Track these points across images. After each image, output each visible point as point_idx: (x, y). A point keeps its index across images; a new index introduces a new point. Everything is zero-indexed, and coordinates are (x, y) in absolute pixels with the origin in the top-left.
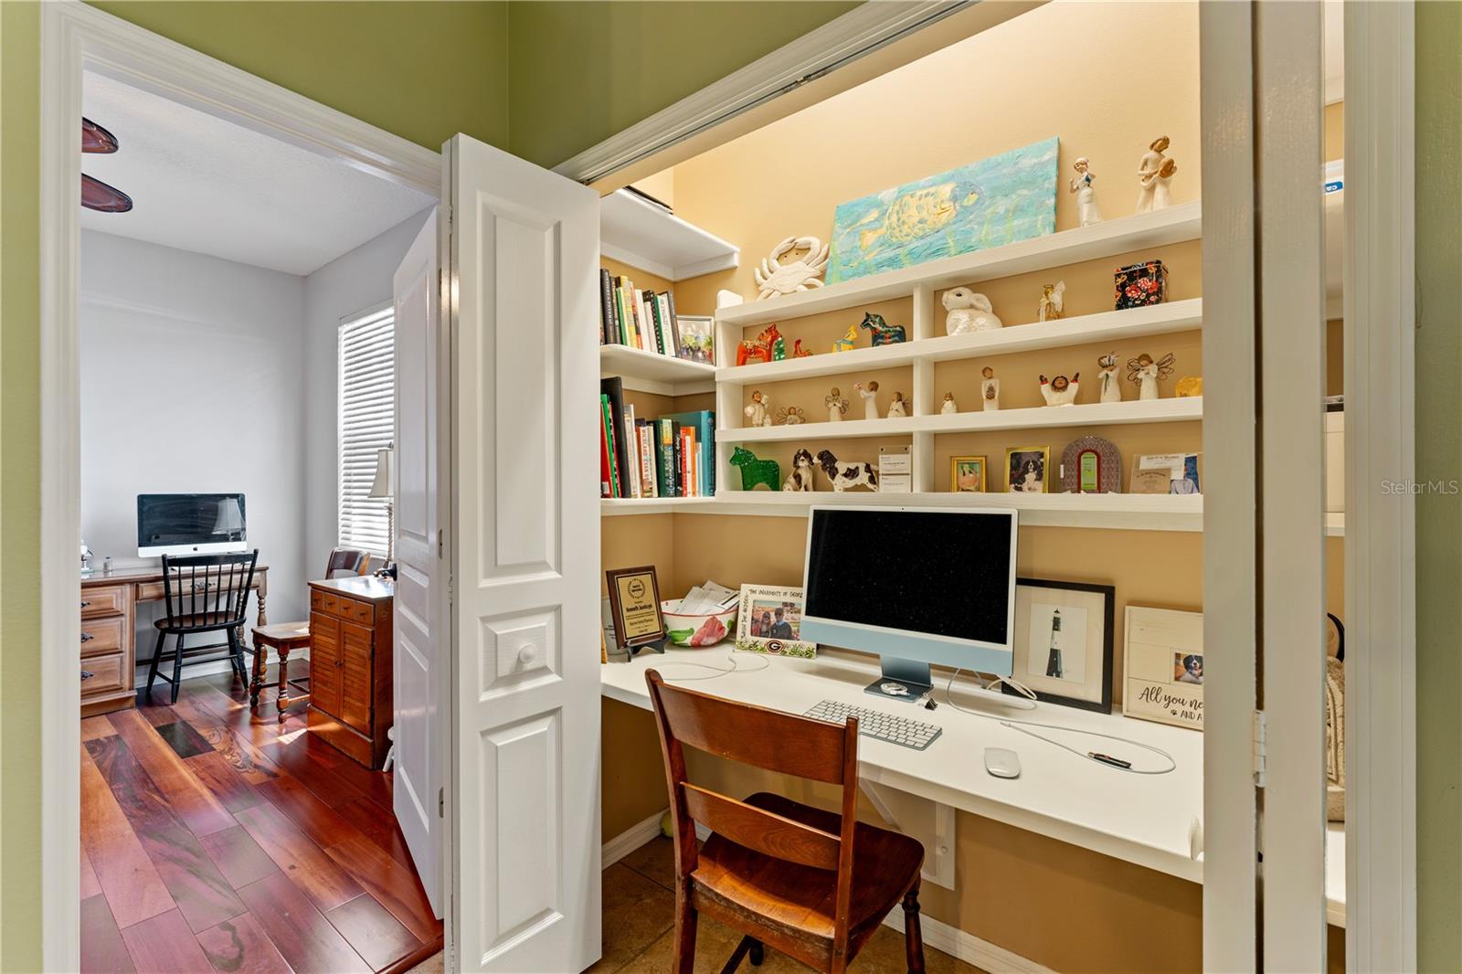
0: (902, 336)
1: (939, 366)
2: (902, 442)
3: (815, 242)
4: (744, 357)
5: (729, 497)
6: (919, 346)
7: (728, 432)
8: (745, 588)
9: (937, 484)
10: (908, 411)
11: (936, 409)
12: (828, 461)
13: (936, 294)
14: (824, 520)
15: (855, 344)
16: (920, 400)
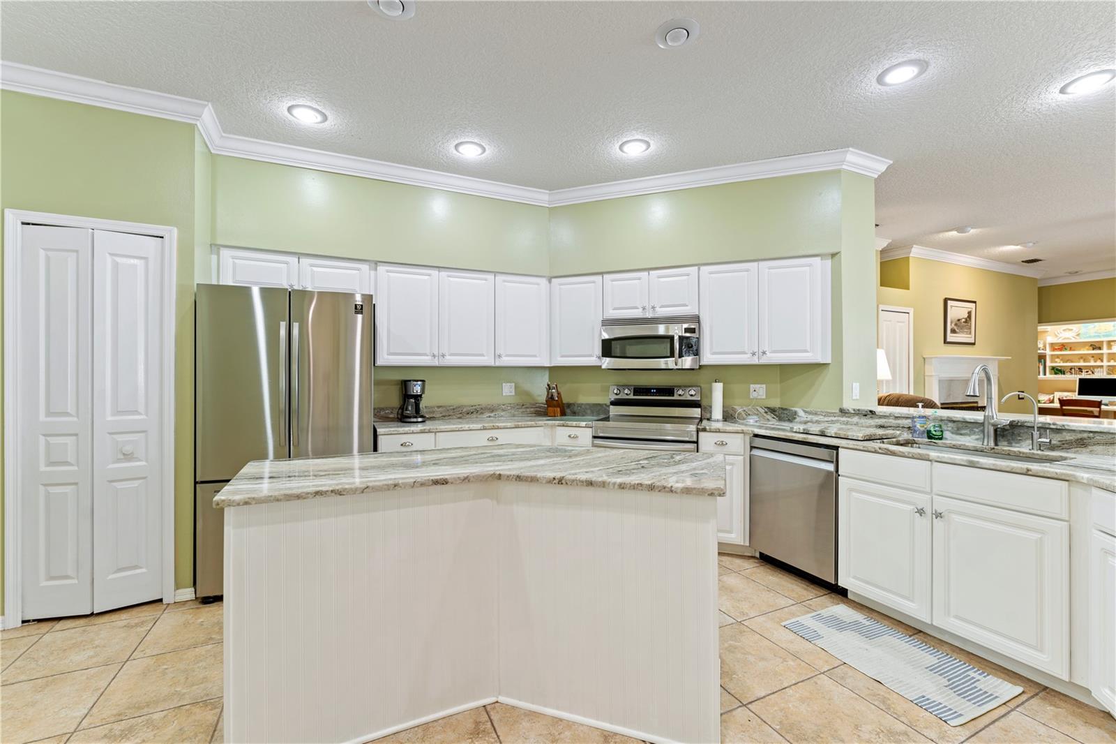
0: (1100, 348)
1: (1109, 354)
2: (1102, 366)
3: (1074, 329)
4: (1054, 350)
5: (1049, 376)
6: (1105, 351)
7: (1049, 364)
8: (1056, 393)
9: (1108, 374)
10: (1102, 361)
11: (1109, 361)
12: (1080, 370)
13: (1109, 342)
14: (1081, 380)
15: (1088, 350)
16: (1105, 360)
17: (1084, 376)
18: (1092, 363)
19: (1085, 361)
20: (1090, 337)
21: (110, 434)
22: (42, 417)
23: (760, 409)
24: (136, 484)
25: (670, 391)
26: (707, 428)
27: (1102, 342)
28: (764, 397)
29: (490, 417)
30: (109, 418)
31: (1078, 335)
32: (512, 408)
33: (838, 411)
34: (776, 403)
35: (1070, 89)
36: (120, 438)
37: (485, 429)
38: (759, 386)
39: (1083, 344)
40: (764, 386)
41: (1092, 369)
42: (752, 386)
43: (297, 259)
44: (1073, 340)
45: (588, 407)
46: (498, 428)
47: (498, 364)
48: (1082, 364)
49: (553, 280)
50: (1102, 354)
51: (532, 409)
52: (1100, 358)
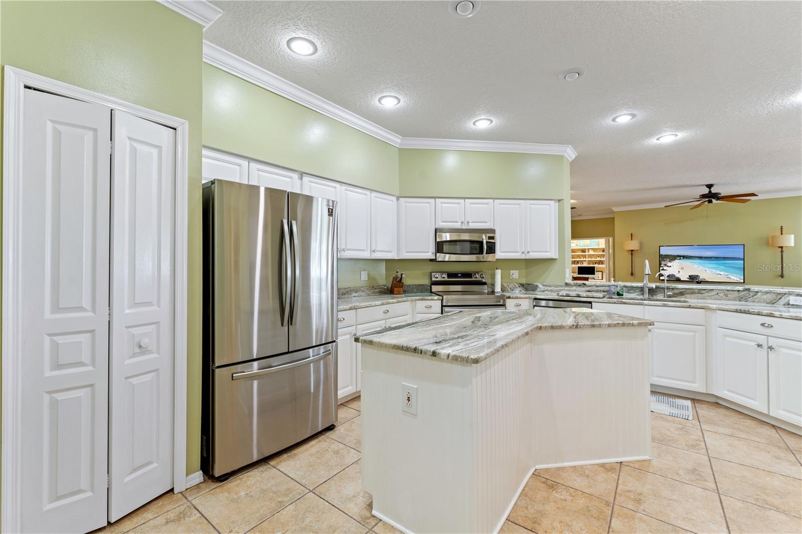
0: (585, 252)
1: (588, 255)
2: (586, 261)
6: (587, 253)
12: (578, 262)
13: (588, 249)
14: (578, 267)
15: (580, 252)
16: (587, 257)
17: (579, 265)
18: (582, 259)
19: (579, 258)
20: (581, 247)
21: (127, 327)
22: (48, 315)
23: (516, 285)
24: (149, 377)
25: (468, 275)
26: (511, 296)
27: (586, 249)
28: (517, 278)
29: (355, 296)
30: (127, 311)
31: (577, 245)
32: (367, 289)
33: (564, 284)
34: (523, 281)
35: (660, 139)
36: (134, 331)
37: (383, 304)
38: (514, 271)
39: (579, 250)
40: (517, 271)
41: (582, 262)
42: (511, 271)
43: (248, 163)
44: (575, 248)
45: (414, 287)
46: (390, 303)
47: (373, 257)
48: (578, 259)
49: (400, 199)
50: (586, 255)
51: (378, 290)
52: (585, 256)
